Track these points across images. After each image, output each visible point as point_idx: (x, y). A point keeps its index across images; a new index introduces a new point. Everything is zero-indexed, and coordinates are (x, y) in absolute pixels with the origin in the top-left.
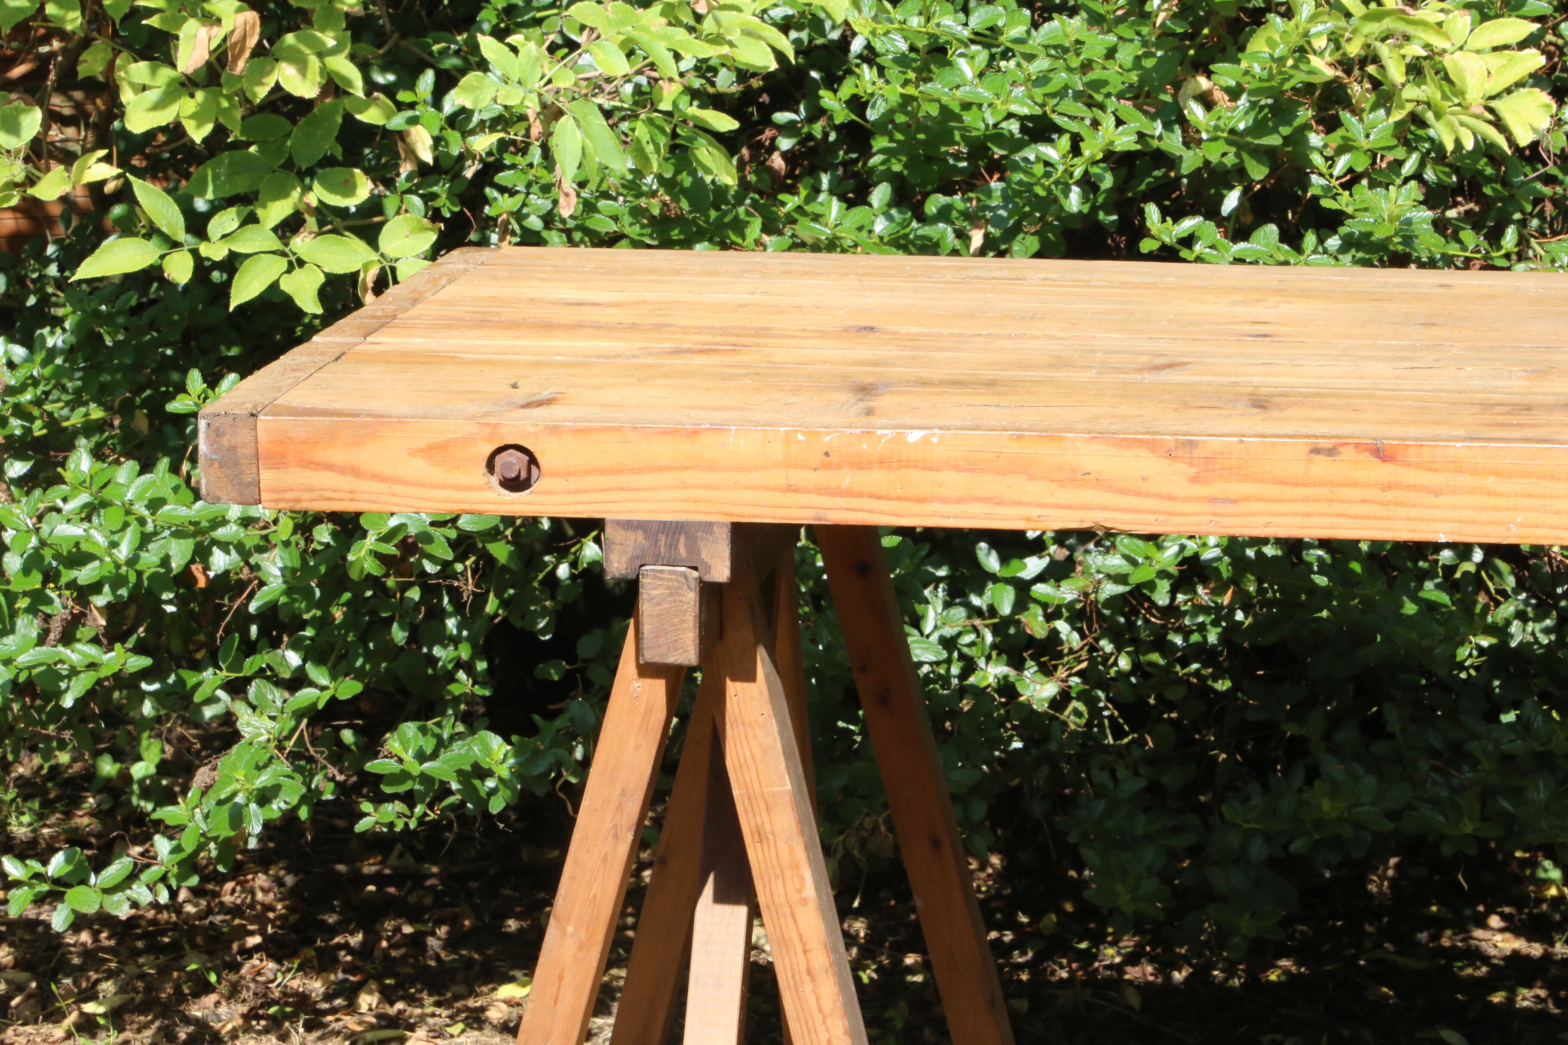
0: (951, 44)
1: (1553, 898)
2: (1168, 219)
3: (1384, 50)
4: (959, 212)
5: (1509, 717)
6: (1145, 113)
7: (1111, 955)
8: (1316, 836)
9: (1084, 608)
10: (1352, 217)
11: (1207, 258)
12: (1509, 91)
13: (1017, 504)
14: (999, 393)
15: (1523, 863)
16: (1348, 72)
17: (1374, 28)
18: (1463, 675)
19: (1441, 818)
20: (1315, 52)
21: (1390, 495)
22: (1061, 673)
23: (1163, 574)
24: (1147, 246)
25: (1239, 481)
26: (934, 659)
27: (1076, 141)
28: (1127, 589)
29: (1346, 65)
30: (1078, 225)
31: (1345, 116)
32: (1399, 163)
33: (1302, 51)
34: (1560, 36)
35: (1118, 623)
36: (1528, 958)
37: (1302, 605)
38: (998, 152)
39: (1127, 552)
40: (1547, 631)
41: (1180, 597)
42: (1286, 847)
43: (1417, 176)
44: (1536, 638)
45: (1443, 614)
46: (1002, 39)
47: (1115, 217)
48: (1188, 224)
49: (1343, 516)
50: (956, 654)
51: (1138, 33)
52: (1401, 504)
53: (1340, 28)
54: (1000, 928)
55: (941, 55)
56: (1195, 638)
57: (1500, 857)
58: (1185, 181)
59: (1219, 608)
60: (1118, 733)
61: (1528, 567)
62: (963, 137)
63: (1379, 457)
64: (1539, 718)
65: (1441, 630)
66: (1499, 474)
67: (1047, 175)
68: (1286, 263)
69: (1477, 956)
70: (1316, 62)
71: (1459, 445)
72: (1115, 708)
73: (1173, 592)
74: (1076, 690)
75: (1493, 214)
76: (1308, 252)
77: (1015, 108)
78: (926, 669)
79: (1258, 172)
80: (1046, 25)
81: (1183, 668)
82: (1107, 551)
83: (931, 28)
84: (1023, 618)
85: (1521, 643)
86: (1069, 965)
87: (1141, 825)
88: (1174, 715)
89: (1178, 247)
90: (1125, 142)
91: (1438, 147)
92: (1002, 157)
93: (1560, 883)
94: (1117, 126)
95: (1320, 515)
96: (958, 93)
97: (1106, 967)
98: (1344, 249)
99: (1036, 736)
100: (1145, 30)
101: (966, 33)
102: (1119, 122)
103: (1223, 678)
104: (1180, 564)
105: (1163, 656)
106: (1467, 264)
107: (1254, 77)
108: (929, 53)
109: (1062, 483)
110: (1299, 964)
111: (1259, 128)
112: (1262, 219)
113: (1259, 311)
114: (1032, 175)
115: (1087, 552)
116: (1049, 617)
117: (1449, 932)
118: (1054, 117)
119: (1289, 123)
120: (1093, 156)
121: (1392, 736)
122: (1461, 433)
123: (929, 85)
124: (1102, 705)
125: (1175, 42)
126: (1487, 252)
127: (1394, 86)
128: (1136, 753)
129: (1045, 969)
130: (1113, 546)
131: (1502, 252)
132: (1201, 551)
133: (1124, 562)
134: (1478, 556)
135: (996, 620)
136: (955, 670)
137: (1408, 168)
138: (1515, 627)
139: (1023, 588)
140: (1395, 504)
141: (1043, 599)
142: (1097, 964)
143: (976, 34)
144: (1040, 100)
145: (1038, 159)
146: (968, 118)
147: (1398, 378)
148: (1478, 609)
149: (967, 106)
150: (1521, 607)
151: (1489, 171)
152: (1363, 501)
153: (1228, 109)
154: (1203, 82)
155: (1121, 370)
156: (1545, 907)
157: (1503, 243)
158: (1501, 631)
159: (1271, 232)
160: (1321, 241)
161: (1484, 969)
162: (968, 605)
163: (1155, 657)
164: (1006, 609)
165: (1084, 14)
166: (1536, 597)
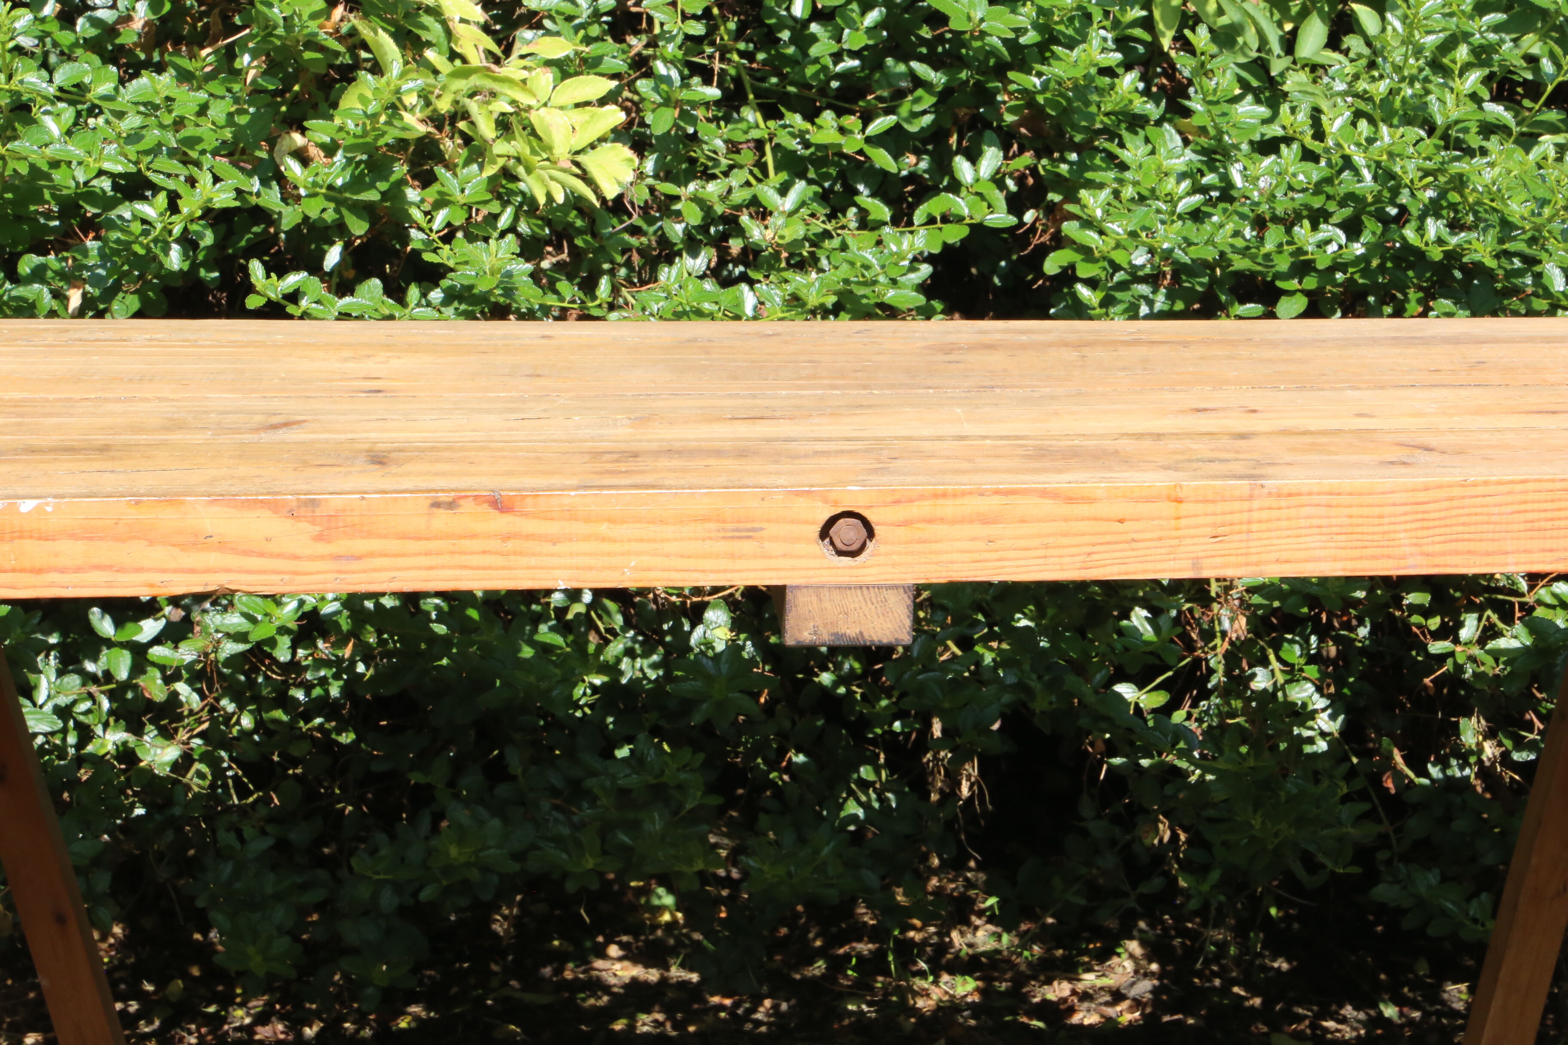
0: (34, 101)
1: (668, 924)
2: (273, 275)
3: (473, 106)
4: (54, 272)
5: (623, 752)
6: (242, 170)
7: (240, 1016)
8: (445, 883)
9: (204, 668)
10: (452, 270)
11: (315, 313)
12: (593, 146)
13: (139, 570)
14: (113, 458)
15: (640, 892)
16: (440, 128)
17: (463, 85)
18: (579, 714)
19: (564, 856)
20: (406, 109)
21: (510, 545)
22: (182, 735)
23: (283, 630)
24: (253, 302)
25: (363, 538)
26: (49, 729)
27: (173, 199)
28: (247, 647)
29: (437, 121)
30: (179, 283)
31: (440, 170)
32: (495, 217)
33: (394, 108)
34: (636, 92)
35: (239, 681)
36: (646, 984)
37: (421, 654)
38: (91, 211)
39: (245, 610)
40: (654, 666)
41: (301, 653)
42: (415, 894)
43: (512, 229)
44: (644, 674)
45: (558, 656)
46: (89, 96)
47: (216, 274)
48: (293, 279)
49: (466, 567)
50: (71, 723)
51: (229, 90)
52: (521, 553)
53: (429, 85)
54: (125, 999)
55: (24, 113)
56: (317, 692)
57: (616, 887)
58: (283, 236)
59: (340, 660)
60: (243, 793)
61: (634, 605)
62: (53, 196)
63: (497, 508)
64: (652, 752)
65: (558, 671)
66: (611, 520)
67: (146, 233)
68: (391, 317)
69: (598, 986)
70: (409, 118)
71: (573, 493)
72: (239, 767)
73: (294, 648)
74: (199, 752)
75: (585, 265)
76: (412, 305)
77: (107, 166)
78: (40, 740)
79: (359, 227)
80: (134, 82)
81: (306, 723)
82: (225, 609)
83: (14, 85)
84: (141, 681)
85: (631, 679)
86: (198, 1030)
87: (270, 884)
88: (299, 771)
89: (284, 302)
90: (224, 199)
91: (530, 201)
92: (96, 216)
93: (673, 908)
94: (215, 183)
95: (443, 567)
96: (48, 151)
97: (236, 1029)
98: (446, 302)
99: (159, 801)
100: (236, 87)
101: (52, 90)
102: (216, 179)
103: (347, 731)
104: (299, 619)
105: (286, 712)
106: (563, 315)
107: (348, 133)
108: (11, 111)
109: (184, 547)
110: (428, 1009)
111: (356, 184)
112: (364, 275)
113: (370, 366)
114: (131, 233)
115: (205, 611)
116: (168, 680)
117: (571, 965)
118: (149, 174)
119: (386, 179)
120: (192, 213)
121: (514, 778)
122: (574, 482)
123: (16, 143)
124: (225, 765)
125: (267, 98)
126: (583, 302)
127: (485, 141)
128: (262, 811)
129: (173, 1037)
130: (231, 604)
131: (597, 302)
132: (320, 606)
133: (243, 620)
134: (587, 597)
135: (113, 686)
136: (72, 739)
137: (504, 221)
138: (625, 664)
139: (139, 651)
140: (515, 553)
141: (161, 662)
142: (226, 1027)
143: (61, 89)
144: (134, 158)
145: (135, 217)
146: (58, 176)
147: (510, 429)
148: (591, 648)
149: (55, 164)
150: (630, 644)
151: (579, 223)
152: (484, 552)
153: (325, 165)
154: (298, 139)
155: (237, 431)
156: (659, 933)
157: (598, 293)
158: (613, 669)
159: (375, 286)
160: (424, 295)
161: (606, 998)
162: (82, 673)
163: (279, 714)
164: (123, 674)
165: (172, 71)
166: (643, 634)
